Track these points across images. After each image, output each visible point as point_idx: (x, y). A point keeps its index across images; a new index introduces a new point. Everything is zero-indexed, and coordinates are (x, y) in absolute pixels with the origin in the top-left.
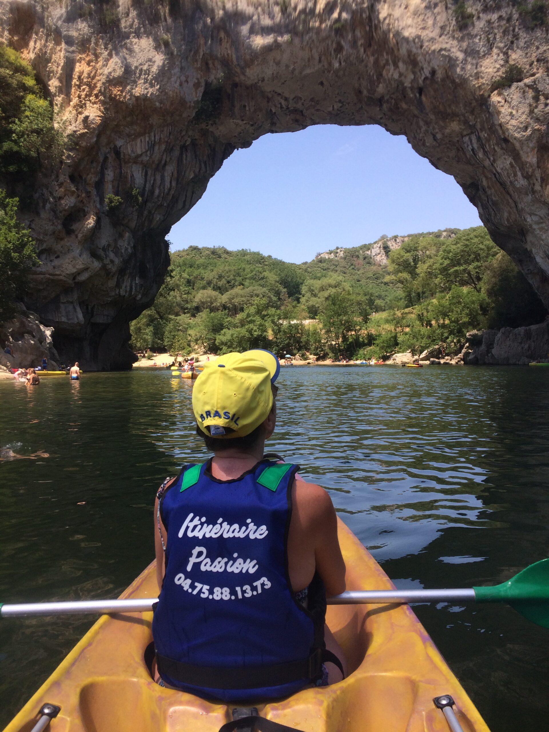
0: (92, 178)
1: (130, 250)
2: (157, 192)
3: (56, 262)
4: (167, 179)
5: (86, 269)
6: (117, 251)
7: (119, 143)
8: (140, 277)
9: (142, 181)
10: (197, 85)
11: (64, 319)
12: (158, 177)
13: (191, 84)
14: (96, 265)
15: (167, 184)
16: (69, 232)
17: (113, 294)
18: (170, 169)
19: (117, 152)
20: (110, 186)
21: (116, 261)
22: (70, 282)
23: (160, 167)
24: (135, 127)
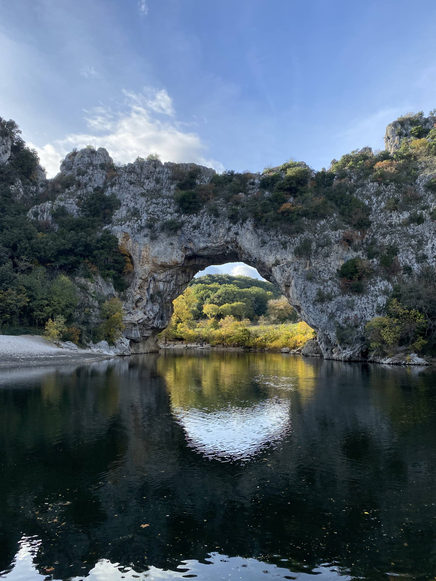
0: (146, 288)
1: (157, 311)
2: (168, 290)
3: (132, 316)
4: (172, 286)
5: (142, 319)
6: (153, 311)
7: (155, 275)
8: (161, 320)
9: (163, 287)
10: (182, 256)
11: (133, 336)
12: (169, 285)
13: (180, 256)
14: (145, 317)
15: (172, 287)
16: (137, 307)
17: (151, 326)
18: (173, 282)
19: (154, 279)
20: (152, 290)
21: (153, 315)
22: (136, 323)
24: (161, 270)
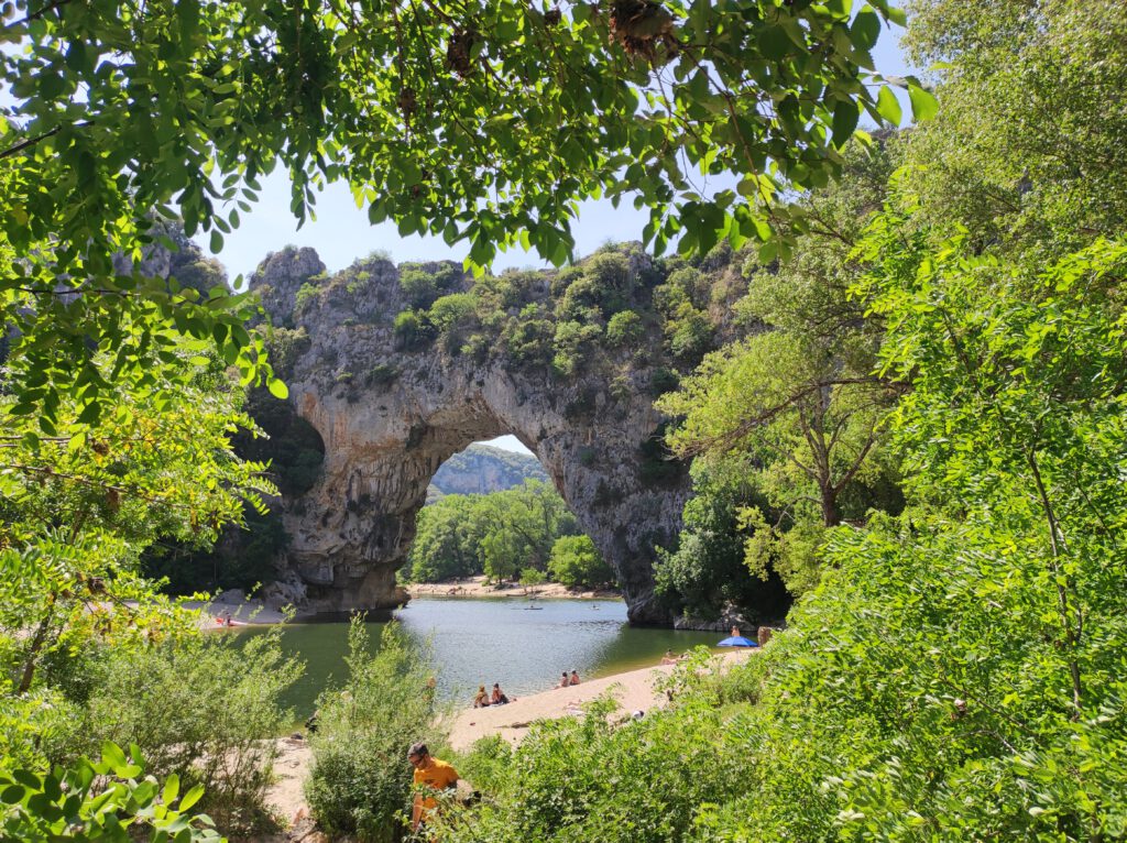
1: (370, 531)
3: (317, 544)
5: (337, 546)
7: (360, 467)
9: (377, 487)
10: (405, 430)
11: (319, 579)
13: (401, 430)
14: (343, 543)
16: (325, 524)
17: (360, 558)
18: (397, 476)
20: (355, 493)
21: (359, 538)
22: (326, 555)
23: (389, 477)
24: (368, 457)
